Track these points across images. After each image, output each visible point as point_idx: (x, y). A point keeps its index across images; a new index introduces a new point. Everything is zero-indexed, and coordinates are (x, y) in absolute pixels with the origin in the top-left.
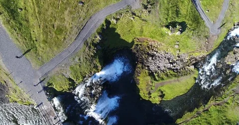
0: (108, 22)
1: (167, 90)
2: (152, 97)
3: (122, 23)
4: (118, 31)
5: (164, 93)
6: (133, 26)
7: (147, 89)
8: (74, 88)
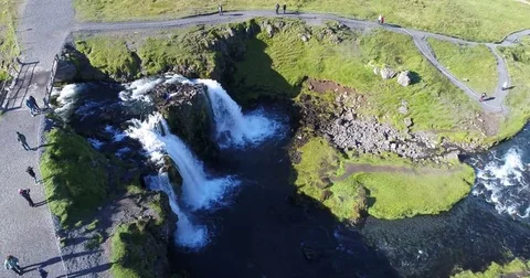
0: (255, 28)
1: (382, 189)
2: (336, 195)
3: (282, 40)
4: (271, 52)
5: (373, 195)
6: (302, 54)
7: (321, 173)
8: (131, 80)
